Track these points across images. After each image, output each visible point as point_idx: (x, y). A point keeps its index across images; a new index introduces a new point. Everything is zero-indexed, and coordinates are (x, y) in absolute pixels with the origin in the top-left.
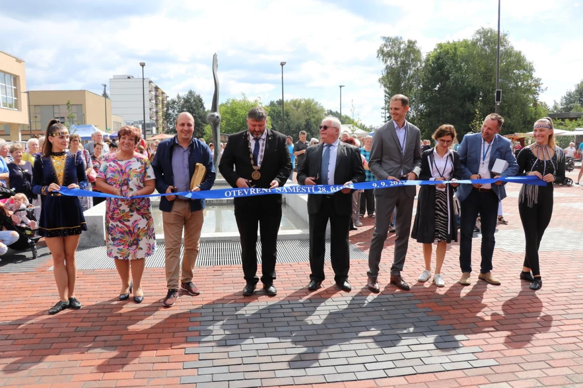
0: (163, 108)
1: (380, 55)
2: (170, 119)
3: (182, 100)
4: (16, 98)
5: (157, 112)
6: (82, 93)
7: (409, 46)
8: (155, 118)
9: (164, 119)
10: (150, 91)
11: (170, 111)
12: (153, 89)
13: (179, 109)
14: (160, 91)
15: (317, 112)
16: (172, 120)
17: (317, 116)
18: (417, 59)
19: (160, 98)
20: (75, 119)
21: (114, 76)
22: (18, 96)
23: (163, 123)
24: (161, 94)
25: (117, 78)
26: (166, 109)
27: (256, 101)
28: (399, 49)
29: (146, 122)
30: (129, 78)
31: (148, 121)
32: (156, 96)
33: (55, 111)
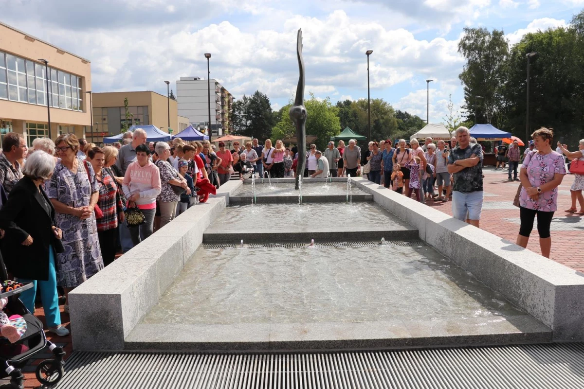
0: (229, 110)
1: (461, 49)
2: (236, 120)
3: (249, 101)
4: (81, 100)
5: (223, 114)
6: (148, 94)
7: (494, 39)
8: (221, 120)
9: (230, 121)
10: (216, 93)
11: (237, 113)
12: (220, 91)
13: (245, 110)
14: (226, 93)
15: (386, 113)
16: (238, 121)
17: (385, 117)
18: (504, 52)
19: (226, 100)
20: (141, 121)
21: (181, 78)
22: (83, 98)
23: (229, 124)
24: (227, 96)
25: (183, 80)
26: (232, 110)
27: (325, 101)
28: (483, 42)
29: (212, 123)
30: (195, 79)
31: (213, 122)
32: (223, 98)
33: (121, 113)
